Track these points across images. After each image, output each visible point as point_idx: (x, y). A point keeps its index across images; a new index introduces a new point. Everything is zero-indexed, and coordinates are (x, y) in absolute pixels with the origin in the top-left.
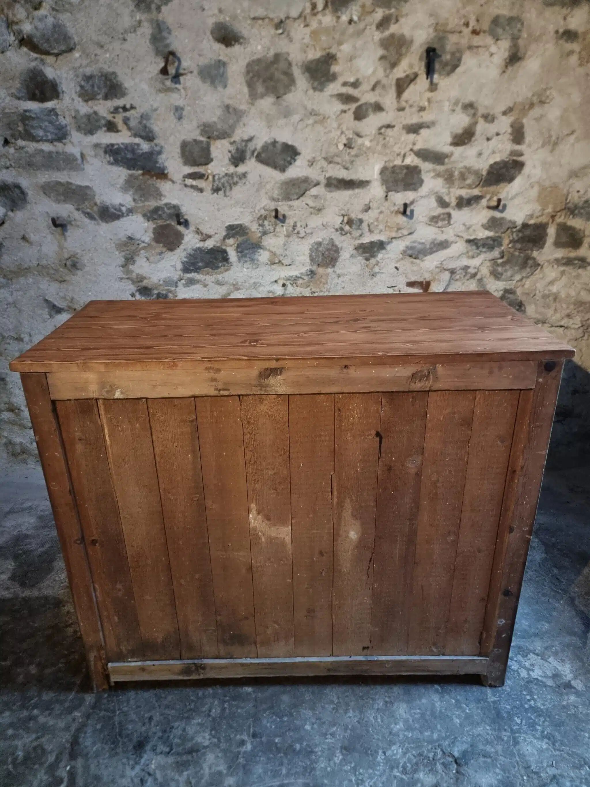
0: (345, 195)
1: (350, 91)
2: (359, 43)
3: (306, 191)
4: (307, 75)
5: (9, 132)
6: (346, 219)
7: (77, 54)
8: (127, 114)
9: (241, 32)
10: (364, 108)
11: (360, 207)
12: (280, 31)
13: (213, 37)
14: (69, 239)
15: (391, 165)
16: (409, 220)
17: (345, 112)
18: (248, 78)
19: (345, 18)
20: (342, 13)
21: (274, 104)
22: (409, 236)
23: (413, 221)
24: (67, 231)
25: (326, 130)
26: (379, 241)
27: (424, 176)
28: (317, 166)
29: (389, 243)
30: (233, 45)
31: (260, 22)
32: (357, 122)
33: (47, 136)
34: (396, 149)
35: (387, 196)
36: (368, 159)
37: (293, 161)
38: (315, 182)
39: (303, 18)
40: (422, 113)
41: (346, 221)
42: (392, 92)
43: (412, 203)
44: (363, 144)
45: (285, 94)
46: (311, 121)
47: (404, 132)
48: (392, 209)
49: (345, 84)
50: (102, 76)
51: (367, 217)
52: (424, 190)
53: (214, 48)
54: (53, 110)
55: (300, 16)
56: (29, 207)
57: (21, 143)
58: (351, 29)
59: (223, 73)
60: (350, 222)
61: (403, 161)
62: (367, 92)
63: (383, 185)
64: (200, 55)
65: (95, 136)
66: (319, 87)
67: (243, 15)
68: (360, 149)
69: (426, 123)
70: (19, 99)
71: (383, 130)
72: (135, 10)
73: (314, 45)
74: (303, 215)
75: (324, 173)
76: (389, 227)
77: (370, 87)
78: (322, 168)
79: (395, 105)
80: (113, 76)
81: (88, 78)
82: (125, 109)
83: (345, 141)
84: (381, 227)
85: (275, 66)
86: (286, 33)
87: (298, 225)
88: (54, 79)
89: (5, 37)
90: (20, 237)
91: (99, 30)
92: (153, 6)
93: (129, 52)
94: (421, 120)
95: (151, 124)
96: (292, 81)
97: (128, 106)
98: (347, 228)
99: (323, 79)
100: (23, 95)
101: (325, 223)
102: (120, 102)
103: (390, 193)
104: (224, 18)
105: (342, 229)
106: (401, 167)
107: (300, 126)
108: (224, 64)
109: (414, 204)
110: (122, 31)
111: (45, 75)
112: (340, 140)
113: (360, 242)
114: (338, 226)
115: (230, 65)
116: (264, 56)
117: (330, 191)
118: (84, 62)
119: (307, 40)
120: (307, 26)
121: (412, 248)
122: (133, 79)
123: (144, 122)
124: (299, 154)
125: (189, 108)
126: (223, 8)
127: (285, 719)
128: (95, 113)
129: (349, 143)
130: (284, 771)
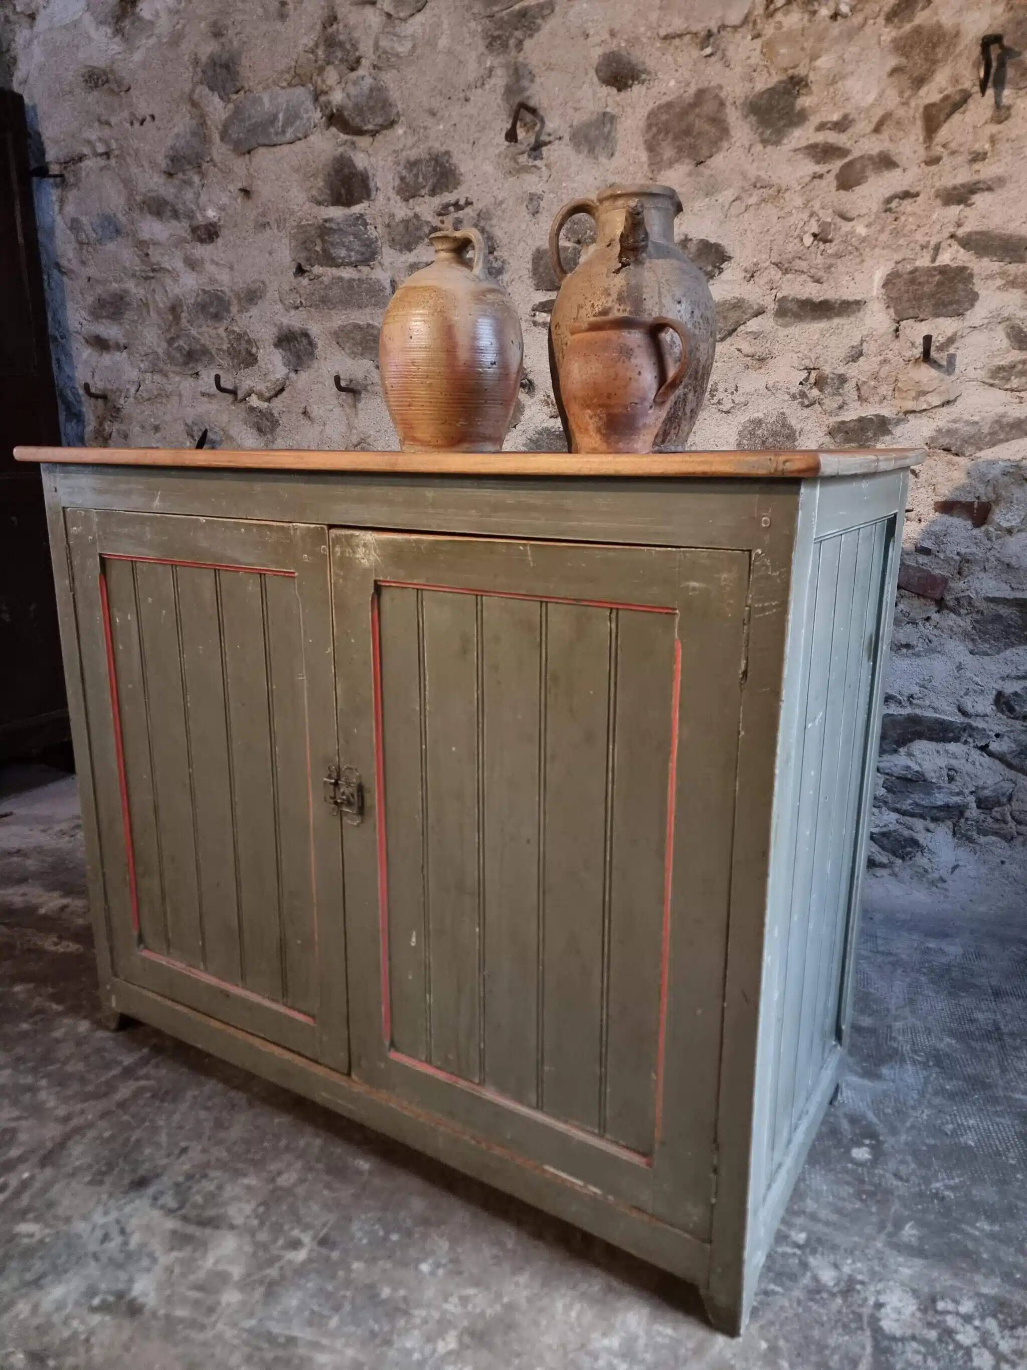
0: (814, 329)
1: (831, 137)
2: (853, 50)
3: (738, 324)
4: (753, 118)
5: (304, 254)
6: (814, 374)
7: (400, 131)
8: (461, 214)
9: (644, 63)
10: (858, 166)
11: (842, 352)
12: (708, 50)
13: (599, 78)
14: (361, 414)
15: (909, 268)
16: (942, 375)
17: (821, 177)
18: (649, 136)
19: (825, 12)
20: (820, 4)
21: (690, 174)
22: (944, 409)
23: (953, 378)
24: (359, 400)
25: (782, 214)
26: (877, 416)
27: (978, 285)
28: (762, 280)
29: (898, 422)
30: (631, 87)
31: (677, 41)
32: (842, 192)
33: (350, 256)
34: (920, 237)
35: (897, 330)
36: (863, 261)
37: (717, 271)
38: (756, 307)
39: (751, 25)
40: (976, 166)
41: (812, 380)
42: (917, 131)
43: (951, 340)
44: (852, 232)
45: (711, 156)
46: (753, 200)
47: (939, 202)
48: (908, 354)
49: (821, 127)
50: (431, 159)
51: (856, 372)
52: (978, 314)
53: (599, 95)
54: (362, 215)
55: (745, 21)
56: (316, 364)
57: (317, 270)
58: (836, 28)
59: (609, 132)
60: (820, 383)
61: (933, 260)
62: (864, 136)
63: (888, 307)
64: (576, 109)
65: (413, 253)
66: (774, 138)
67: (649, 34)
68: (845, 242)
69: (984, 182)
70: (319, 203)
71: (893, 205)
72: (486, 52)
73: (766, 66)
74: (731, 369)
75: (774, 291)
76: (900, 389)
77: (872, 126)
78: (771, 281)
79: (922, 153)
80: (446, 157)
81: (412, 165)
82: (457, 206)
83: (815, 229)
84: (884, 389)
85: (697, 111)
86: (719, 54)
87: (721, 388)
88: (365, 168)
89: (310, 114)
90: (301, 410)
91: (433, 90)
92: (512, 42)
93: (471, 117)
94: (976, 178)
95: (492, 226)
96: (724, 132)
97: (462, 202)
98: (815, 392)
99: (782, 123)
100: (324, 197)
101: (770, 385)
102: (449, 197)
103: (903, 323)
104: (619, 44)
105: (803, 395)
106: (929, 272)
107: (733, 211)
108: (613, 119)
109: (956, 345)
110: (462, 87)
111: (354, 166)
112: (806, 228)
113: (839, 419)
114: (795, 389)
115: (623, 119)
116: (681, 96)
117: (786, 326)
118: (410, 141)
119: (756, 58)
120: (757, 36)
121: (950, 432)
122: (473, 159)
123: (482, 223)
124: (730, 258)
125: (552, 195)
126: (617, 27)
127: (395, 1237)
128: (416, 216)
129: (823, 231)
130: (334, 1322)
